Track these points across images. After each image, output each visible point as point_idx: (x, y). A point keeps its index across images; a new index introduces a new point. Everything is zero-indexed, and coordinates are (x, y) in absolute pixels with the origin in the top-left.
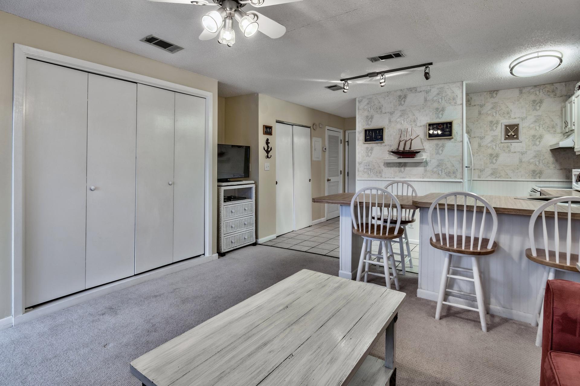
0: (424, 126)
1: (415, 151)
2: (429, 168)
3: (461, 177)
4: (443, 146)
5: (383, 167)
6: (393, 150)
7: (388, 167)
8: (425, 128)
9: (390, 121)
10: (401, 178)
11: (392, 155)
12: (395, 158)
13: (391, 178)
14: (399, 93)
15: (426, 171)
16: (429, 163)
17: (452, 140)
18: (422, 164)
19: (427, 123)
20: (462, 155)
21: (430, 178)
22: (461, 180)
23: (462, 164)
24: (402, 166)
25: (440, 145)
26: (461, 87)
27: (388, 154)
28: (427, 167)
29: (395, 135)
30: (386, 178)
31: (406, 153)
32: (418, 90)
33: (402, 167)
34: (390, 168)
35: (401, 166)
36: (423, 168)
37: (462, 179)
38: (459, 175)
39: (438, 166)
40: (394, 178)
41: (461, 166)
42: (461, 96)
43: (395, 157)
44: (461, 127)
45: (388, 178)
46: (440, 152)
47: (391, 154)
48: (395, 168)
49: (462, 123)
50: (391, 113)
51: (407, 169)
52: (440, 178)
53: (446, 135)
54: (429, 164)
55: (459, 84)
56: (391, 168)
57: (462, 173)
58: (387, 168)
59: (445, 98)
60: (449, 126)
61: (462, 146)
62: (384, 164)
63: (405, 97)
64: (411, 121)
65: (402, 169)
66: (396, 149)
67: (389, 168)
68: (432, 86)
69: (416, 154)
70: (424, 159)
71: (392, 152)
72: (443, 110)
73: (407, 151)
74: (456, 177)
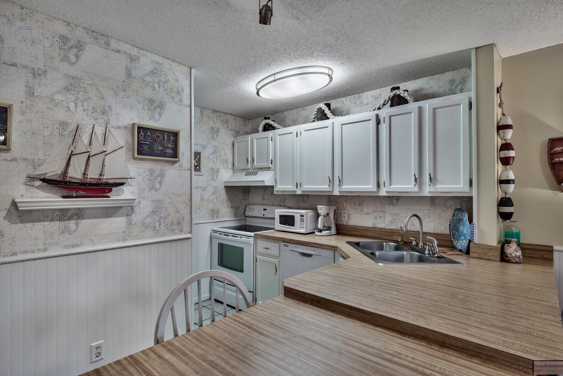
0: (125, 128)
1: (111, 181)
2: (136, 218)
3: (189, 230)
4: (162, 175)
5: (6, 223)
6: (48, 176)
7: (22, 222)
8: (129, 134)
9: (31, 93)
10: (66, 246)
11: (38, 187)
12: (48, 197)
13: (33, 252)
14: (61, 28)
15: (130, 224)
16: (137, 208)
17: (177, 165)
18: (120, 212)
19: (134, 124)
20: (190, 192)
21: (138, 237)
22: (189, 235)
23: (190, 208)
24: (72, 216)
25: (157, 172)
26: (189, 77)
27: (23, 187)
28: (133, 216)
29: (50, 136)
30: (15, 254)
31: (91, 184)
32: (113, 44)
33: (69, 219)
34: (29, 225)
35: (66, 218)
36: (125, 218)
37: (191, 232)
38: (186, 226)
39: (154, 212)
40: (45, 250)
41: (189, 211)
42: (189, 92)
43: (49, 195)
44: (189, 145)
45: (25, 252)
46: (157, 185)
47: (33, 186)
48: (49, 223)
49: (190, 138)
50: (36, 74)
51: (85, 223)
52: (158, 236)
53: (167, 154)
54: (137, 210)
55: (186, 70)
56: (35, 224)
57: (190, 223)
58: (20, 225)
59: (165, 85)
60: (172, 138)
61: (189, 177)
62: (7, 215)
63: (79, 46)
64: (94, 110)
65: (72, 224)
66: (60, 172)
67: (25, 224)
68: (141, 51)
69: (114, 189)
70: (135, 199)
71: (44, 180)
72: (161, 106)
73: (93, 181)
74: (181, 231)
